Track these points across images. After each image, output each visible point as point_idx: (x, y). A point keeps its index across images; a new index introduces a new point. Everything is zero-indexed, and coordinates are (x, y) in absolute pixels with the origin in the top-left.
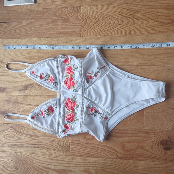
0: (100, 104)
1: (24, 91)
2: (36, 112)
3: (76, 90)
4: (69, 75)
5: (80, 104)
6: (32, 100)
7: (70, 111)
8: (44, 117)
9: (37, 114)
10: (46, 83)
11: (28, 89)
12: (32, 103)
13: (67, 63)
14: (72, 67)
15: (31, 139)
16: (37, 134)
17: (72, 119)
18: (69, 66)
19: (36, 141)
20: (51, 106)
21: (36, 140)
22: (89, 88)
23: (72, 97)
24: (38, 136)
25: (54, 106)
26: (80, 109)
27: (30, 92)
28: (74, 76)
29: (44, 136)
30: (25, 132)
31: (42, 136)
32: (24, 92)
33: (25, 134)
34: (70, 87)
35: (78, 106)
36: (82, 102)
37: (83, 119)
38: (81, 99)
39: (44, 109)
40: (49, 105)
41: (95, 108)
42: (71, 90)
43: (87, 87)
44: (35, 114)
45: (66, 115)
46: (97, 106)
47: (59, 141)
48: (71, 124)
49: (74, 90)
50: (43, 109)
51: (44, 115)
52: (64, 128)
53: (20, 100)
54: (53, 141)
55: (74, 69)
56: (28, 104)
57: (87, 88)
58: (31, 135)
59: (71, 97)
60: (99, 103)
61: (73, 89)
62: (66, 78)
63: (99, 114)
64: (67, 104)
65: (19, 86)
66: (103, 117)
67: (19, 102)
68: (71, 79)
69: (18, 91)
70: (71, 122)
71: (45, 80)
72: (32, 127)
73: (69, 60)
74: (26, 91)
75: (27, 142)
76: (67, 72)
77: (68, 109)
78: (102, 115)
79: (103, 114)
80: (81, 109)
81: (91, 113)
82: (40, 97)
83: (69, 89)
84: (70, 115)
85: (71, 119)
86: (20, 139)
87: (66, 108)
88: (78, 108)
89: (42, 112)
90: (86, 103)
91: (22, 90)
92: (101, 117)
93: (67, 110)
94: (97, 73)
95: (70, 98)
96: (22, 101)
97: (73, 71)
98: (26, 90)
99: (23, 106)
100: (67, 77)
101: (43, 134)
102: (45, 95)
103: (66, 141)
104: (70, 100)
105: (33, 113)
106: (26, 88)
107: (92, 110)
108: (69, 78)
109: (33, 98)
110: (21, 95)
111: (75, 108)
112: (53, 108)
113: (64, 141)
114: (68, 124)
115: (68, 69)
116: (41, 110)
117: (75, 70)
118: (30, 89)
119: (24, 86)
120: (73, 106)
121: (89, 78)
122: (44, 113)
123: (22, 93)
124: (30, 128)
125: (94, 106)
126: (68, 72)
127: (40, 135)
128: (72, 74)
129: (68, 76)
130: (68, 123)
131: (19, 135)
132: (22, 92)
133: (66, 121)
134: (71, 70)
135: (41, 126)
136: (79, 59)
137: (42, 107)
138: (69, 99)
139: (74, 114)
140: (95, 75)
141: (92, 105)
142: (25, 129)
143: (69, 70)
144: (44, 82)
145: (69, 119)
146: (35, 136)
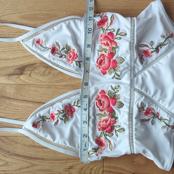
0: (162, 103)
1: (17, 76)
2: (42, 114)
3: (119, 76)
4: (108, 48)
5: (125, 101)
6: (33, 93)
7: (107, 113)
8: (56, 123)
9: (43, 118)
10: (63, 62)
11: (25, 72)
12: (31, 99)
13: (105, 27)
14: (115, 33)
15: (28, 165)
16: (40, 155)
17: (110, 128)
18: (109, 31)
19: (39, 168)
20: (70, 105)
21: (38, 165)
22: (142, 74)
23: (110, 88)
24: (43, 159)
25: (76, 104)
26: (125, 109)
27: (30, 78)
28: (117, 49)
29: (54, 160)
30: (18, 151)
31: (49, 160)
32: (18, 78)
33: (18, 155)
34: (107, 71)
35: (121, 105)
36: (129, 98)
37: (134, 129)
38: (129, 93)
39: (57, 109)
40: (66, 102)
41: (153, 109)
42: (109, 76)
43: (138, 70)
44: (38, 119)
45: (98, 120)
46: (157, 105)
47: (82, 168)
48: (108, 137)
49: (116, 76)
50: (55, 109)
51: (56, 121)
52: (95, 145)
53: (10, 91)
54: (71, 168)
55: (118, 36)
56: (24, 100)
57: (140, 72)
58: (29, 157)
59: (107, 88)
60: (161, 101)
61: (113, 75)
62: (100, 53)
63: (161, 120)
64: (100, 101)
65: (8, 67)
66: (169, 126)
67: (8, 96)
68: (112, 55)
69: (7, 77)
70: (107, 134)
71: (61, 57)
72: (31, 143)
73: (109, 21)
74: (22, 77)
75: (20, 169)
76: (103, 42)
77: (101, 110)
78: (167, 122)
79: (170, 121)
80: (128, 110)
81: (146, 117)
82: (49, 87)
83: (104, 73)
84: (106, 121)
85: (108, 129)
86: (6, 164)
87: (97, 109)
88: (121, 109)
89: (52, 114)
90: (138, 100)
91: (14, 75)
92: (165, 125)
93: (99, 112)
94: (161, 45)
95: (106, 90)
96: (13, 94)
97: (115, 40)
98: (22, 74)
99: (15, 103)
100: (103, 52)
101: (52, 155)
102: (57, 84)
103: (95, 168)
104: (106, 95)
105: (36, 116)
106: (21, 70)
107: (147, 113)
108: (107, 54)
109: (35, 88)
110: (12, 83)
111: (115, 108)
112: (73, 108)
113: (91, 169)
114: (103, 138)
115: (106, 37)
116: (51, 110)
117: (120, 38)
118: (29, 72)
119: (17, 67)
120: (111, 105)
121: (142, 56)
122: (56, 116)
123: (14, 80)
124: (28, 144)
125: (152, 106)
126: (105, 42)
127: (45, 157)
128: (114, 46)
129: (105, 50)
130: (103, 136)
131: (6, 157)
132: (14, 77)
133: (99, 133)
134: (113, 38)
135: (52, 140)
136: (129, 18)
137: (52, 105)
138: (103, 92)
139: (113, 119)
140: (157, 50)
141: (149, 104)
142: (18, 145)
143: (109, 39)
144: (59, 60)
145: (104, 129)
146: (36, 159)
